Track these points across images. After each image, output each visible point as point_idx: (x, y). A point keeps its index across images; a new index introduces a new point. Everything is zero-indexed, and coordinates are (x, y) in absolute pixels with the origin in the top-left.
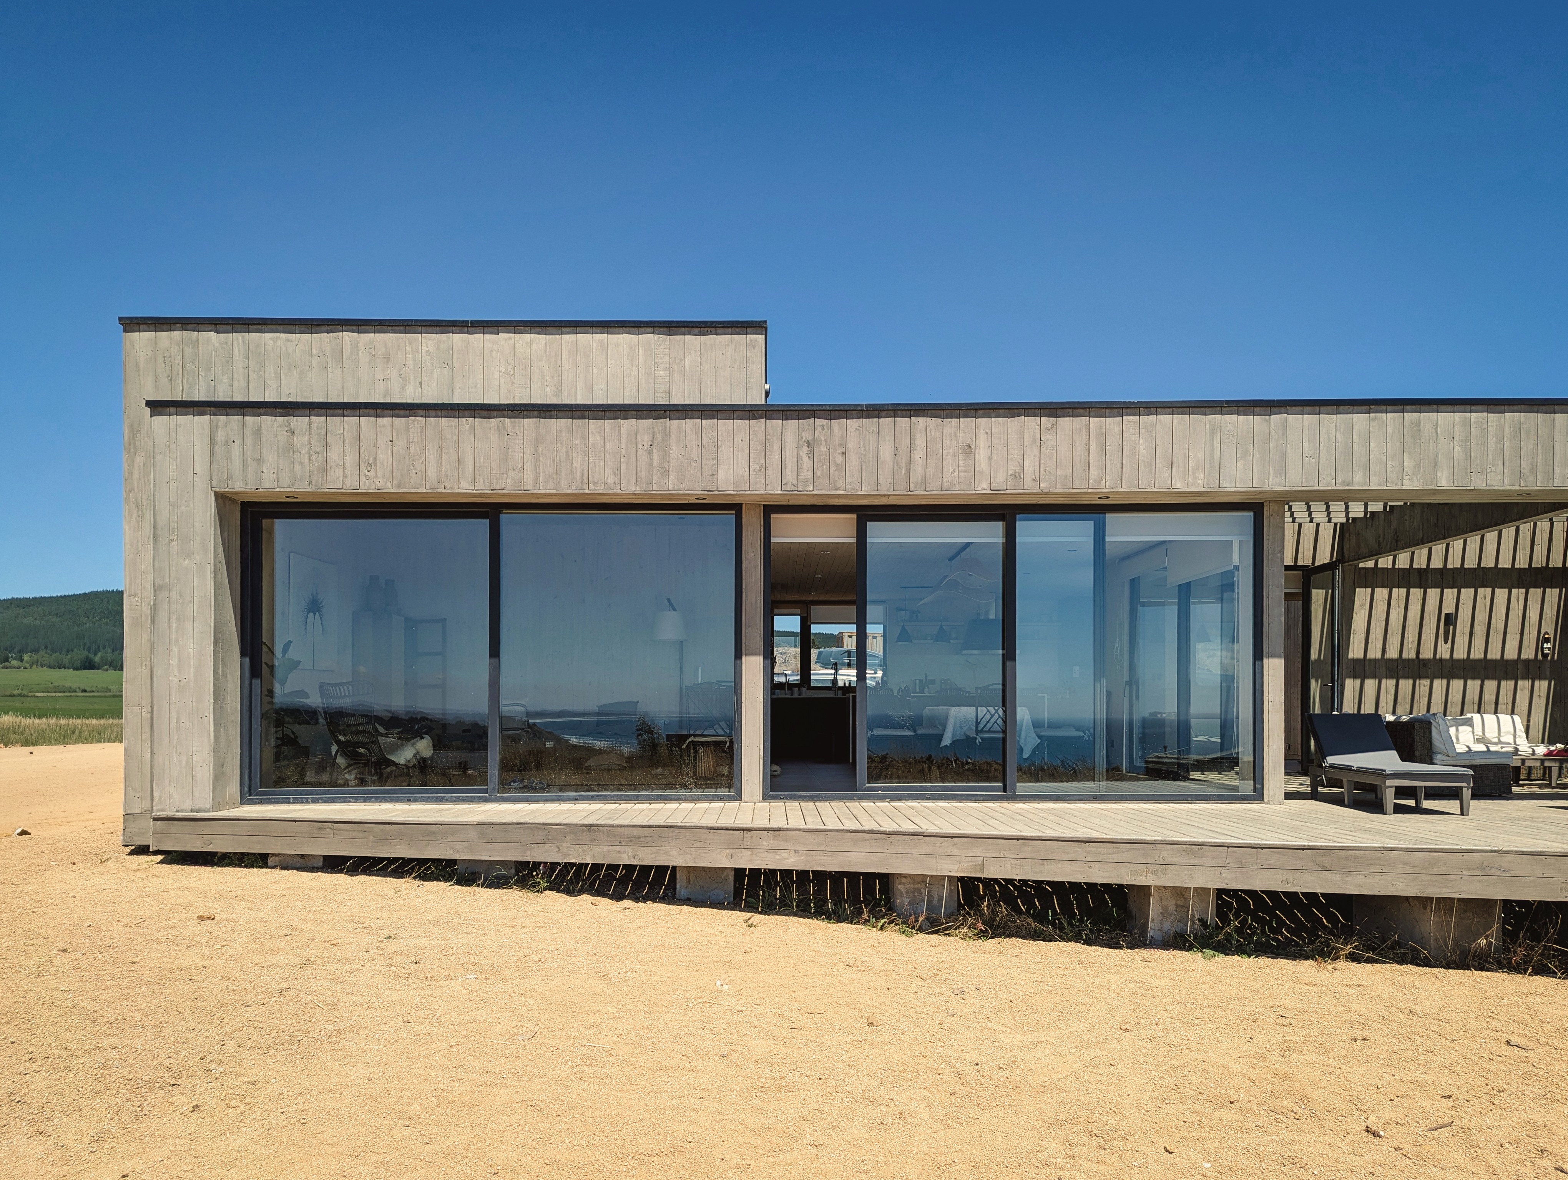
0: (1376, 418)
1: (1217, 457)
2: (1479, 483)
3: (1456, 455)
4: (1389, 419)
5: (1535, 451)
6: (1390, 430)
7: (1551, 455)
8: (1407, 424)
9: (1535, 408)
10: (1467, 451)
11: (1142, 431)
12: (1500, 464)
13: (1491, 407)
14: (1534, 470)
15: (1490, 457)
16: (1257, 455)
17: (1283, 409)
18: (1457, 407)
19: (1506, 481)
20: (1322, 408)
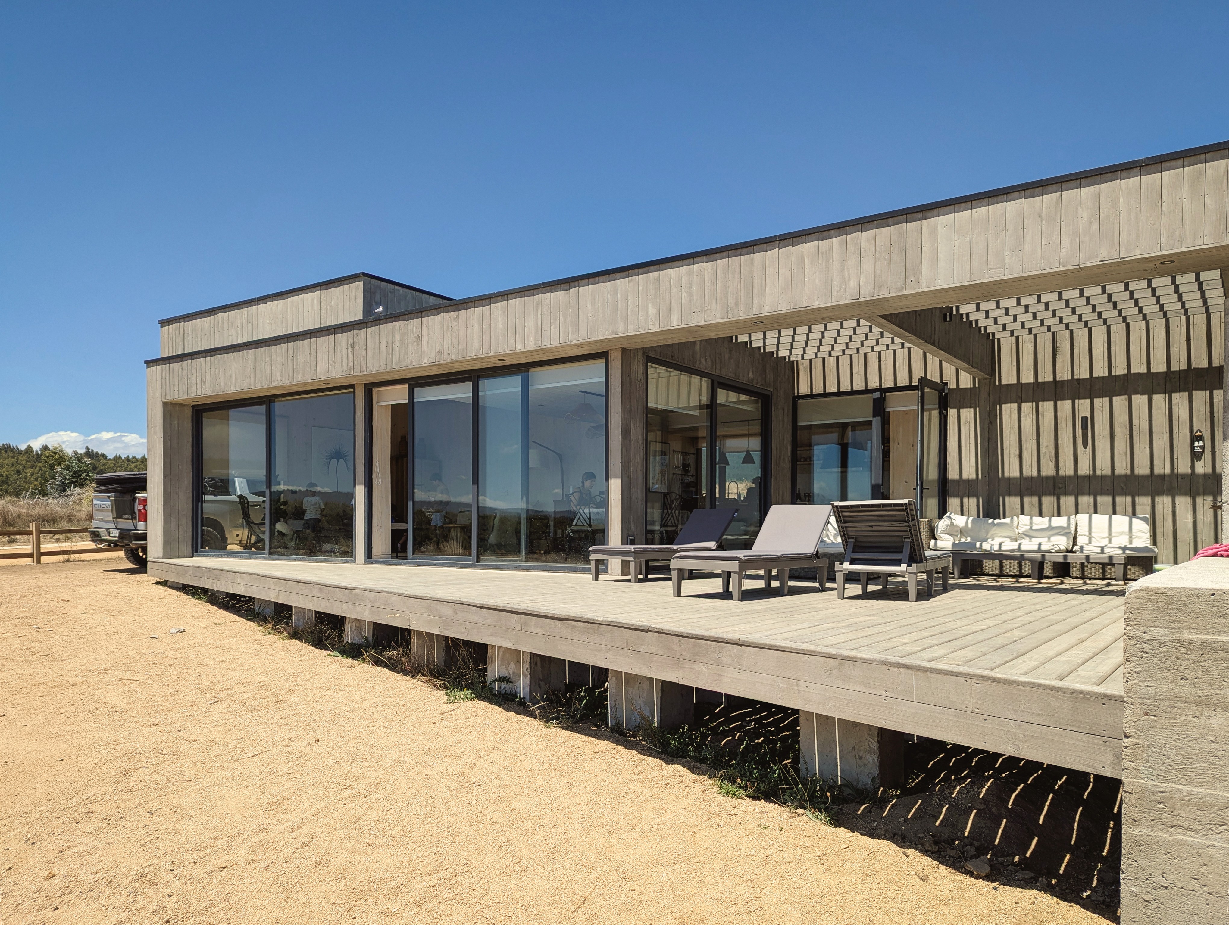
0: (632, 280)
1: (540, 324)
2: (699, 320)
3: (683, 300)
4: (640, 279)
5: (739, 287)
6: (640, 288)
7: (751, 288)
8: (651, 281)
9: (739, 251)
10: (691, 295)
11: (501, 312)
12: (714, 301)
13: (708, 256)
14: (738, 303)
15: (707, 297)
16: (562, 320)
17: (576, 283)
18: (685, 262)
19: (718, 316)
20: (600, 278)
